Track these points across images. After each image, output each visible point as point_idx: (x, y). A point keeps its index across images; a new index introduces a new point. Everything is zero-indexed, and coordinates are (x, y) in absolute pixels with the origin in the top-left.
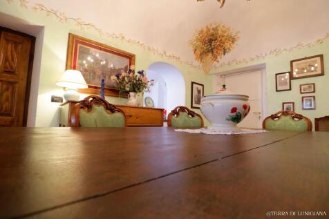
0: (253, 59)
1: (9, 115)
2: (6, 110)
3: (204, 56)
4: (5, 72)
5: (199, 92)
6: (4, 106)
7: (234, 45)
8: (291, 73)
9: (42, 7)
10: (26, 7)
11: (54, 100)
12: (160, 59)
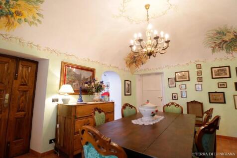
0: (157, 69)
1: (23, 111)
2: (22, 108)
3: (131, 64)
4: (21, 85)
5: (129, 85)
6: (21, 106)
7: (147, 61)
8: (175, 79)
9: (48, 49)
10: (40, 50)
11: (53, 101)
12: (108, 69)
